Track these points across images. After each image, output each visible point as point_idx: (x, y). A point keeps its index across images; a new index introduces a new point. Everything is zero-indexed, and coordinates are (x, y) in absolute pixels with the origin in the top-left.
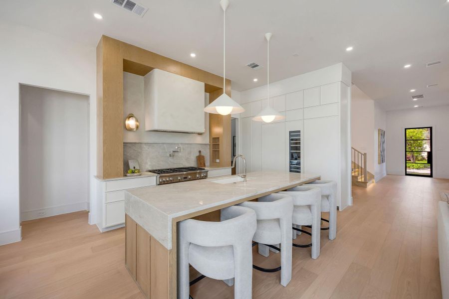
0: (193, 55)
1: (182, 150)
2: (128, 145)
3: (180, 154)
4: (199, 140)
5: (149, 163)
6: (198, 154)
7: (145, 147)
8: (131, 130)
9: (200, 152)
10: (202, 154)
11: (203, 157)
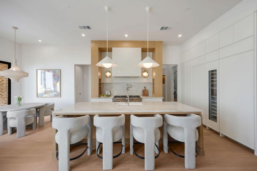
0: (126, 36)
1: (133, 86)
2: (107, 84)
3: (132, 88)
4: (144, 80)
5: (116, 92)
6: (144, 89)
7: (114, 85)
8: (107, 77)
9: (145, 87)
10: (147, 89)
11: (147, 91)
